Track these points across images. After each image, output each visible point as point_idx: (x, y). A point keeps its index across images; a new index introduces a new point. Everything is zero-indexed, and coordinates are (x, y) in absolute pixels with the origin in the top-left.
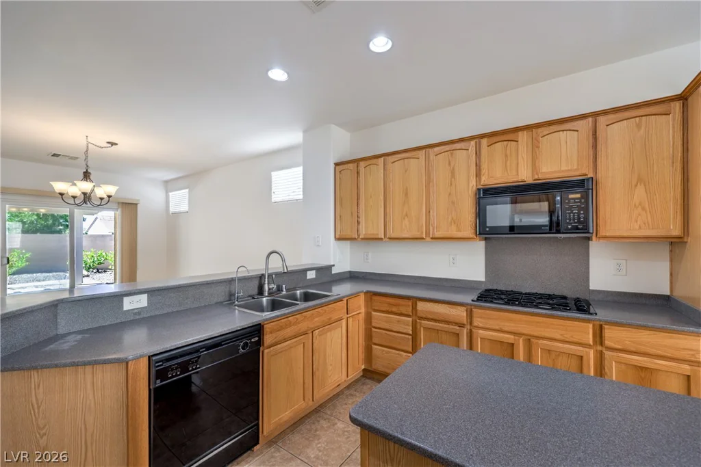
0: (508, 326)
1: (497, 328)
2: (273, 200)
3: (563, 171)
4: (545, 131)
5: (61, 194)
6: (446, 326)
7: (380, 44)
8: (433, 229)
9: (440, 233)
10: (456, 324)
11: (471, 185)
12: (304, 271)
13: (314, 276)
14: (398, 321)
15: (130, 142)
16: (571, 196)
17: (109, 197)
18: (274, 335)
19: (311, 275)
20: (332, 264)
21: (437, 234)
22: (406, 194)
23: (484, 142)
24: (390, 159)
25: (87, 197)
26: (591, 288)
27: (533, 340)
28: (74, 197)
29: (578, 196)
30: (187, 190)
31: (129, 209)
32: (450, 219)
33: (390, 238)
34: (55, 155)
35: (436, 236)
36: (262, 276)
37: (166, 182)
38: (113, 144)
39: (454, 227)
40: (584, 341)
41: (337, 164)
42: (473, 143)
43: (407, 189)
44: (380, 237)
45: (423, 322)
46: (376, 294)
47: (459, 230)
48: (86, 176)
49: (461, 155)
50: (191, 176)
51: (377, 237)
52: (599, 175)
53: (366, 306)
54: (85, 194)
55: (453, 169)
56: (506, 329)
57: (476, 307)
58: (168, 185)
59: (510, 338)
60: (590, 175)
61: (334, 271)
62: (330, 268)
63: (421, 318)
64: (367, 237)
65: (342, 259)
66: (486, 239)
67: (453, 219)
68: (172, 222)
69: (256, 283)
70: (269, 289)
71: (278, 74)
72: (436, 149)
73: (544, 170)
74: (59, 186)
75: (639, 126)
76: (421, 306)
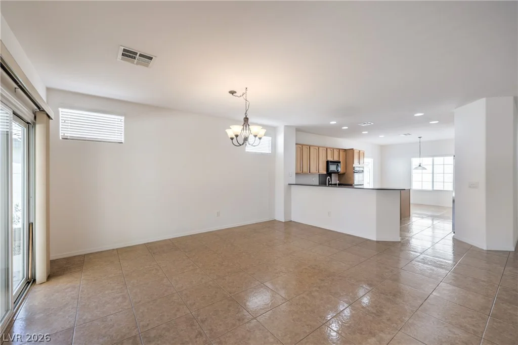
23: (328, 149)
24: (311, 147)
41: (296, 144)
72: (320, 148)
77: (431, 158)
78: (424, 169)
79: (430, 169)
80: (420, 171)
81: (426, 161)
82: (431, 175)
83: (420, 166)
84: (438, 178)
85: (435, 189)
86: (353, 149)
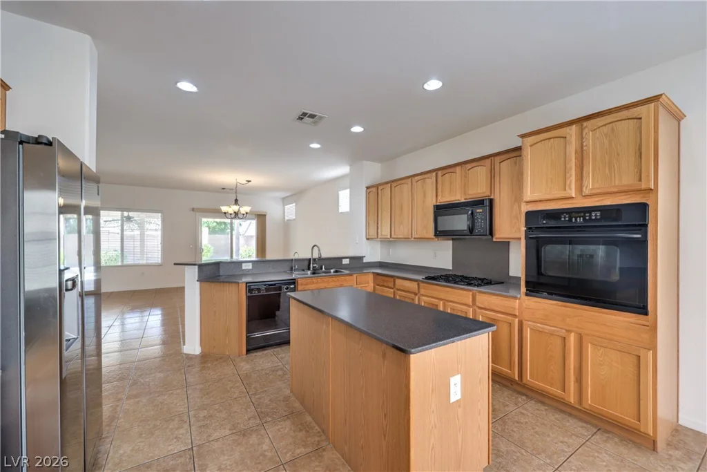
1: (431, 295)
2: (340, 211)
3: (479, 193)
4: (469, 166)
5: (225, 213)
6: (408, 294)
7: (357, 129)
8: (415, 232)
9: (418, 234)
10: (413, 293)
12: (341, 259)
13: (348, 263)
14: (388, 292)
15: (257, 180)
16: (478, 211)
17: (247, 213)
18: (303, 286)
19: (346, 262)
20: (364, 255)
22: (402, 208)
23: (440, 173)
24: (394, 184)
25: (236, 214)
26: (510, 275)
27: (446, 303)
28: (231, 214)
29: (480, 210)
30: (294, 204)
31: (261, 218)
33: (393, 238)
34: (224, 189)
35: (416, 237)
36: (310, 259)
37: (284, 199)
38: (249, 181)
39: (425, 231)
40: (467, 303)
41: (367, 188)
42: (434, 174)
43: (402, 205)
45: (398, 292)
46: (378, 274)
47: (427, 233)
48: (236, 202)
49: (428, 181)
50: (296, 195)
52: (496, 196)
53: (374, 282)
54: (235, 212)
55: (425, 191)
56: (435, 296)
57: (423, 282)
58: (285, 201)
59: (437, 302)
60: (492, 196)
61: (365, 260)
62: (361, 258)
63: (398, 290)
64: (382, 237)
65: (373, 253)
66: (453, 239)
67: (424, 225)
68: (286, 226)
69: (307, 263)
70: (313, 267)
71: (315, 146)
72: (417, 178)
73: (470, 192)
74: (224, 209)
75: (515, 163)
76: (398, 282)
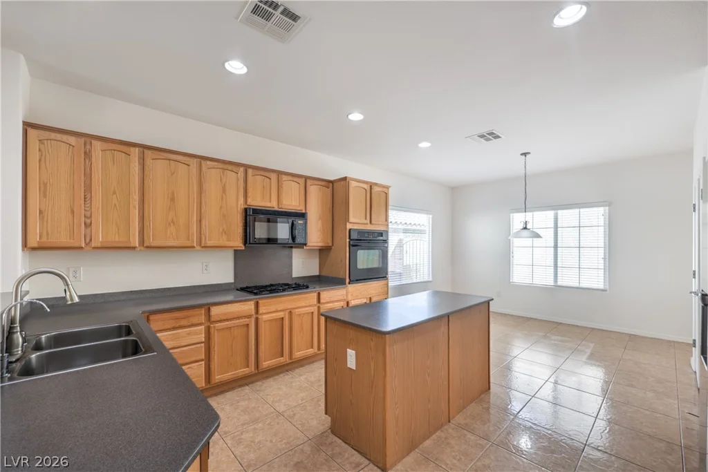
0: (281, 307)
1: (274, 310)
3: (293, 206)
4: (285, 177)
6: (238, 321)
8: (205, 239)
9: (212, 242)
10: (245, 317)
11: (239, 204)
14: (189, 334)
16: (299, 222)
21: (209, 243)
22: (173, 199)
24: (150, 153)
26: (293, 276)
27: (292, 311)
29: (302, 222)
32: (221, 230)
33: (147, 247)
35: (208, 245)
39: (225, 237)
40: (314, 303)
42: (242, 169)
43: (173, 193)
44: (132, 245)
45: (217, 325)
47: (229, 240)
49: (231, 176)
51: (128, 245)
52: (307, 211)
55: (225, 185)
57: (262, 298)
59: (281, 315)
60: (304, 211)
63: (215, 322)
64: (104, 245)
67: (223, 230)
72: (209, 163)
73: (284, 202)
76: (214, 310)
77: (551, 214)
78: (538, 236)
79: (548, 236)
80: (528, 242)
81: (541, 220)
82: (552, 250)
83: (525, 228)
84: (567, 257)
85: (559, 283)
86: (345, 179)
